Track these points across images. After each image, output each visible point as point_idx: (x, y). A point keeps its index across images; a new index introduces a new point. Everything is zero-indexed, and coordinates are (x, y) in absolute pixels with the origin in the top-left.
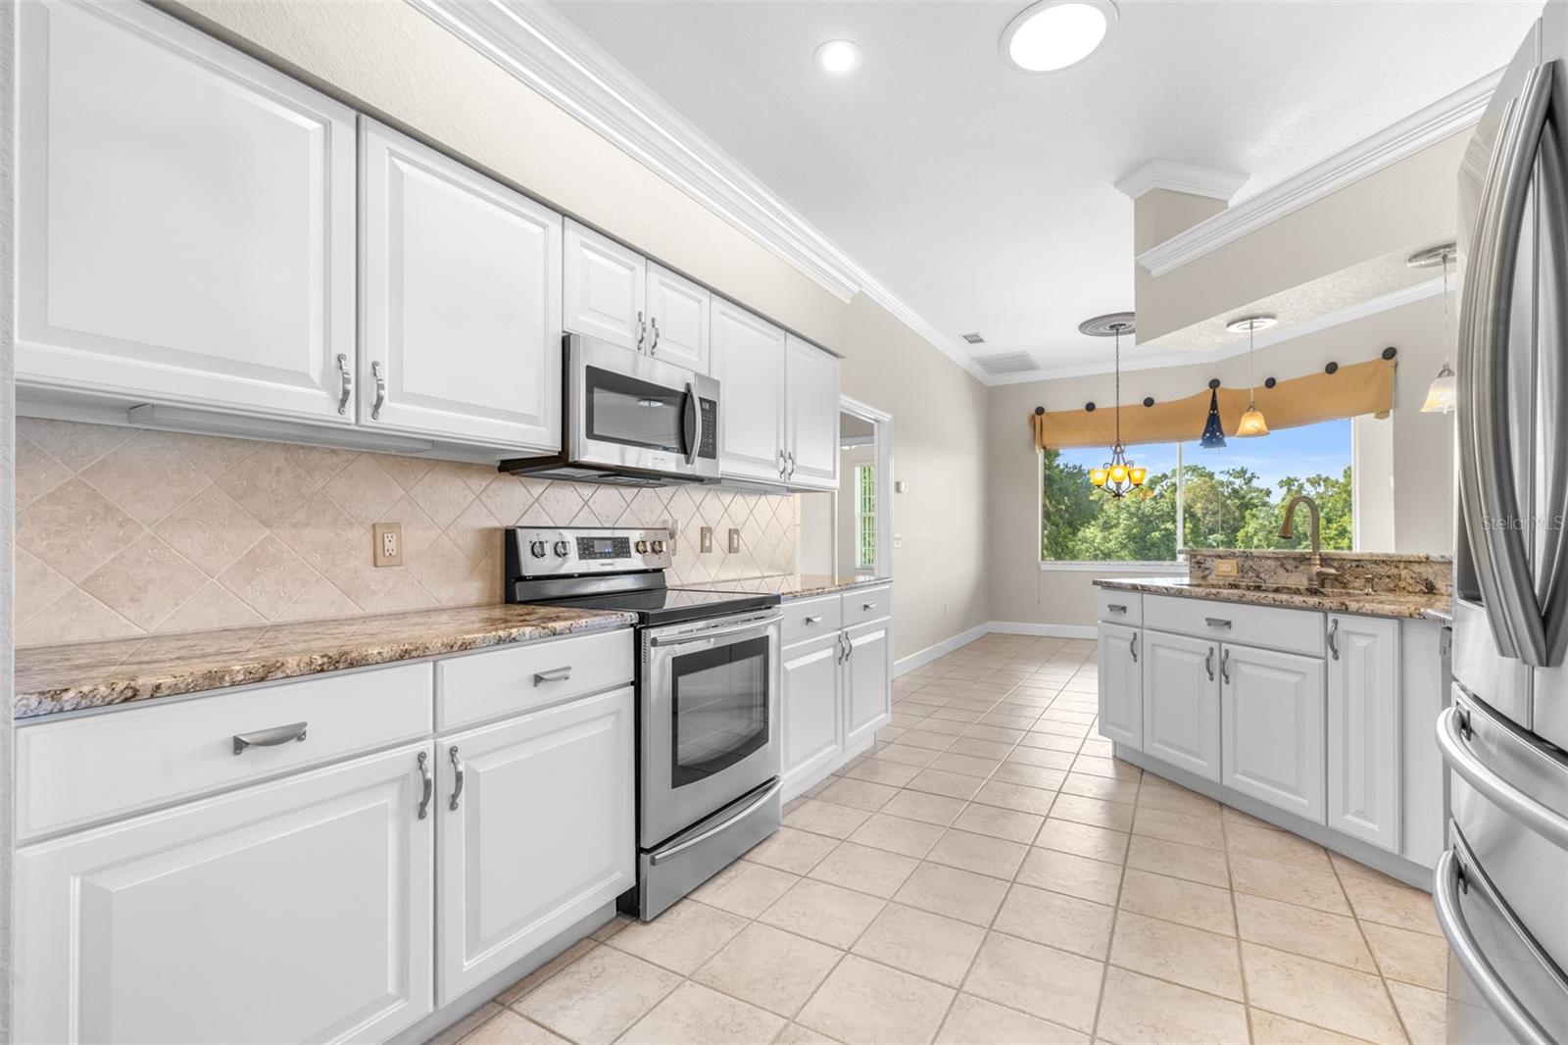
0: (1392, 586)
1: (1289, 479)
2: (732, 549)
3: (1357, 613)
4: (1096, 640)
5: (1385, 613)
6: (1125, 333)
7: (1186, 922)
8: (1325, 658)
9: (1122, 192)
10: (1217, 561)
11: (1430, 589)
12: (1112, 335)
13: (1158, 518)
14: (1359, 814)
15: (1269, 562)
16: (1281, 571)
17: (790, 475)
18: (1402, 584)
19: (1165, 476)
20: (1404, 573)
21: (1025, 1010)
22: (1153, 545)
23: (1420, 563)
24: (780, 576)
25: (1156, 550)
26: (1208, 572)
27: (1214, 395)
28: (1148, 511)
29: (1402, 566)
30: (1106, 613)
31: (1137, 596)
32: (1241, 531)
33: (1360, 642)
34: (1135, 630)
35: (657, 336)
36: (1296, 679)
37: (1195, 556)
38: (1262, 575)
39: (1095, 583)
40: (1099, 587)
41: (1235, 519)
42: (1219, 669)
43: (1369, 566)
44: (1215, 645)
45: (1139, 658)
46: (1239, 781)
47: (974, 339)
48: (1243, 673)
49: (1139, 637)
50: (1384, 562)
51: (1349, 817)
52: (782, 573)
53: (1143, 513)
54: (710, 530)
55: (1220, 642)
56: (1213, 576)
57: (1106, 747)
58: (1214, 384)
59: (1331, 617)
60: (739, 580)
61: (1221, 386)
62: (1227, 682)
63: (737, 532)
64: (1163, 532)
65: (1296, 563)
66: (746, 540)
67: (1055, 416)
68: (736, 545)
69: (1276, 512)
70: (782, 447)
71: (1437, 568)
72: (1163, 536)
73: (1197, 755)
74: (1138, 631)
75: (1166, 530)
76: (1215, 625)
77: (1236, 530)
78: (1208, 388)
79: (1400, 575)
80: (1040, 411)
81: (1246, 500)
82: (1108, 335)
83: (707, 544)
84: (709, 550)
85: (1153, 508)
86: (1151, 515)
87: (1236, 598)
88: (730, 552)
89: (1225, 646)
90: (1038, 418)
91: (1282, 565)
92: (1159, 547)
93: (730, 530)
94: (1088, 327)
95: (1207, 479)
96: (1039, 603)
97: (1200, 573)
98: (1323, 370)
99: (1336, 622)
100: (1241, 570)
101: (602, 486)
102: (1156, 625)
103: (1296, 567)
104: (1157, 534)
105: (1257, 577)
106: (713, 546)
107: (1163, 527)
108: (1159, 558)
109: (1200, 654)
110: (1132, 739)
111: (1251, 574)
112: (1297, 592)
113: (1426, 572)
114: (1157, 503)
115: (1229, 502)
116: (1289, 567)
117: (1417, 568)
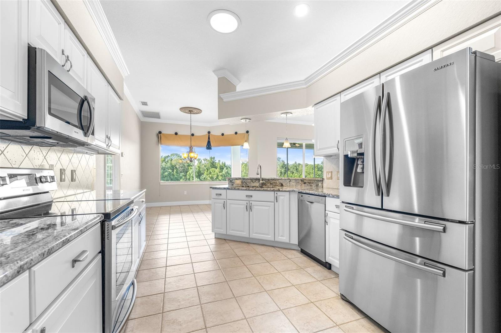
0: (275, 185)
1: (199, 159)
2: (73, 180)
3: (282, 191)
4: (211, 204)
5: (288, 191)
6: (193, 114)
7: (268, 273)
8: (274, 202)
9: (215, 74)
10: (236, 180)
11: (282, 185)
12: (189, 113)
13: (167, 168)
14: (282, 236)
15: (249, 180)
16: (252, 182)
17: (109, 146)
18: (277, 184)
19: (169, 156)
20: (277, 182)
21: (264, 313)
22: (166, 176)
23: (280, 180)
24: (89, 191)
25: (166, 178)
26: (233, 183)
27: (209, 135)
28: (164, 166)
29: (277, 180)
30: (215, 196)
31: (225, 190)
32: (188, 172)
33: (282, 198)
34: (224, 200)
35: (71, 66)
36: (267, 208)
37: (230, 179)
38: (247, 184)
39: (211, 188)
40: (212, 189)
41: (187, 169)
42: (249, 208)
43: (271, 180)
44: (248, 202)
45: (225, 208)
46: (254, 235)
47: (145, 104)
48: (255, 208)
49: (225, 202)
50: (273, 180)
51: (280, 237)
52: (90, 190)
53: (163, 167)
54: (64, 170)
55: (249, 201)
56: (235, 184)
57: (213, 236)
58: (209, 132)
59: (276, 192)
60: (75, 194)
61: (211, 133)
62: (251, 211)
63: (75, 171)
64: (168, 173)
65: (255, 180)
66: (79, 175)
67: (164, 135)
68: (74, 178)
69: (196, 167)
70: (107, 134)
71: (283, 181)
72: (168, 174)
73: (243, 231)
74: (225, 200)
75: (169, 172)
76: (248, 197)
77: (187, 172)
78: (207, 133)
79: (276, 182)
80: (160, 132)
81: (189, 164)
82: (187, 113)
83: (63, 178)
84: (64, 181)
85: (166, 165)
86: (165, 167)
87: (254, 189)
88: (72, 181)
89: (250, 202)
90: (159, 135)
91: (252, 181)
92: (167, 177)
93: (72, 170)
94: (183, 109)
95: (180, 158)
96: (160, 196)
97: (231, 184)
98: (234, 133)
99: (277, 193)
100: (242, 182)
101: (12, 142)
102: (230, 198)
103: (255, 181)
104: (167, 173)
105: (246, 184)
106: (66, 179)
107: (168, 171)
108: (167, 180)
109: (244, 205)
110: (223, 231)
111: (244, 183)
112: (258, 187)
113: (281, 181)
114: (167, 164)
115: (185, 164)
116: (253, 181)
117: (280, 181)
